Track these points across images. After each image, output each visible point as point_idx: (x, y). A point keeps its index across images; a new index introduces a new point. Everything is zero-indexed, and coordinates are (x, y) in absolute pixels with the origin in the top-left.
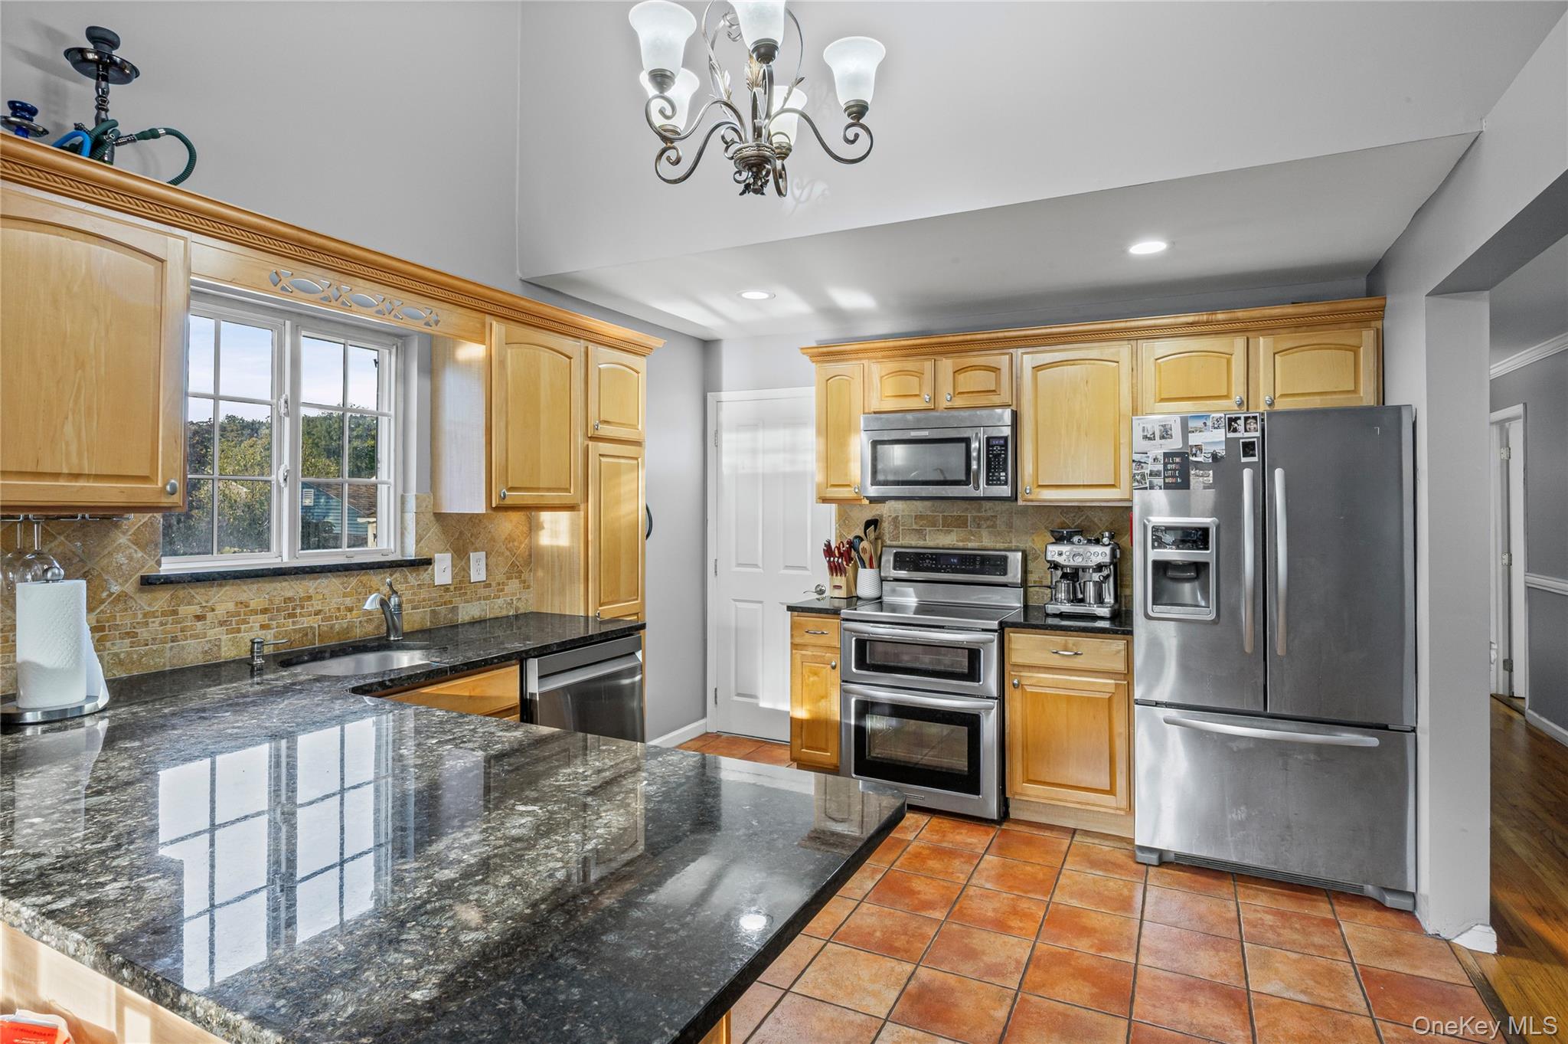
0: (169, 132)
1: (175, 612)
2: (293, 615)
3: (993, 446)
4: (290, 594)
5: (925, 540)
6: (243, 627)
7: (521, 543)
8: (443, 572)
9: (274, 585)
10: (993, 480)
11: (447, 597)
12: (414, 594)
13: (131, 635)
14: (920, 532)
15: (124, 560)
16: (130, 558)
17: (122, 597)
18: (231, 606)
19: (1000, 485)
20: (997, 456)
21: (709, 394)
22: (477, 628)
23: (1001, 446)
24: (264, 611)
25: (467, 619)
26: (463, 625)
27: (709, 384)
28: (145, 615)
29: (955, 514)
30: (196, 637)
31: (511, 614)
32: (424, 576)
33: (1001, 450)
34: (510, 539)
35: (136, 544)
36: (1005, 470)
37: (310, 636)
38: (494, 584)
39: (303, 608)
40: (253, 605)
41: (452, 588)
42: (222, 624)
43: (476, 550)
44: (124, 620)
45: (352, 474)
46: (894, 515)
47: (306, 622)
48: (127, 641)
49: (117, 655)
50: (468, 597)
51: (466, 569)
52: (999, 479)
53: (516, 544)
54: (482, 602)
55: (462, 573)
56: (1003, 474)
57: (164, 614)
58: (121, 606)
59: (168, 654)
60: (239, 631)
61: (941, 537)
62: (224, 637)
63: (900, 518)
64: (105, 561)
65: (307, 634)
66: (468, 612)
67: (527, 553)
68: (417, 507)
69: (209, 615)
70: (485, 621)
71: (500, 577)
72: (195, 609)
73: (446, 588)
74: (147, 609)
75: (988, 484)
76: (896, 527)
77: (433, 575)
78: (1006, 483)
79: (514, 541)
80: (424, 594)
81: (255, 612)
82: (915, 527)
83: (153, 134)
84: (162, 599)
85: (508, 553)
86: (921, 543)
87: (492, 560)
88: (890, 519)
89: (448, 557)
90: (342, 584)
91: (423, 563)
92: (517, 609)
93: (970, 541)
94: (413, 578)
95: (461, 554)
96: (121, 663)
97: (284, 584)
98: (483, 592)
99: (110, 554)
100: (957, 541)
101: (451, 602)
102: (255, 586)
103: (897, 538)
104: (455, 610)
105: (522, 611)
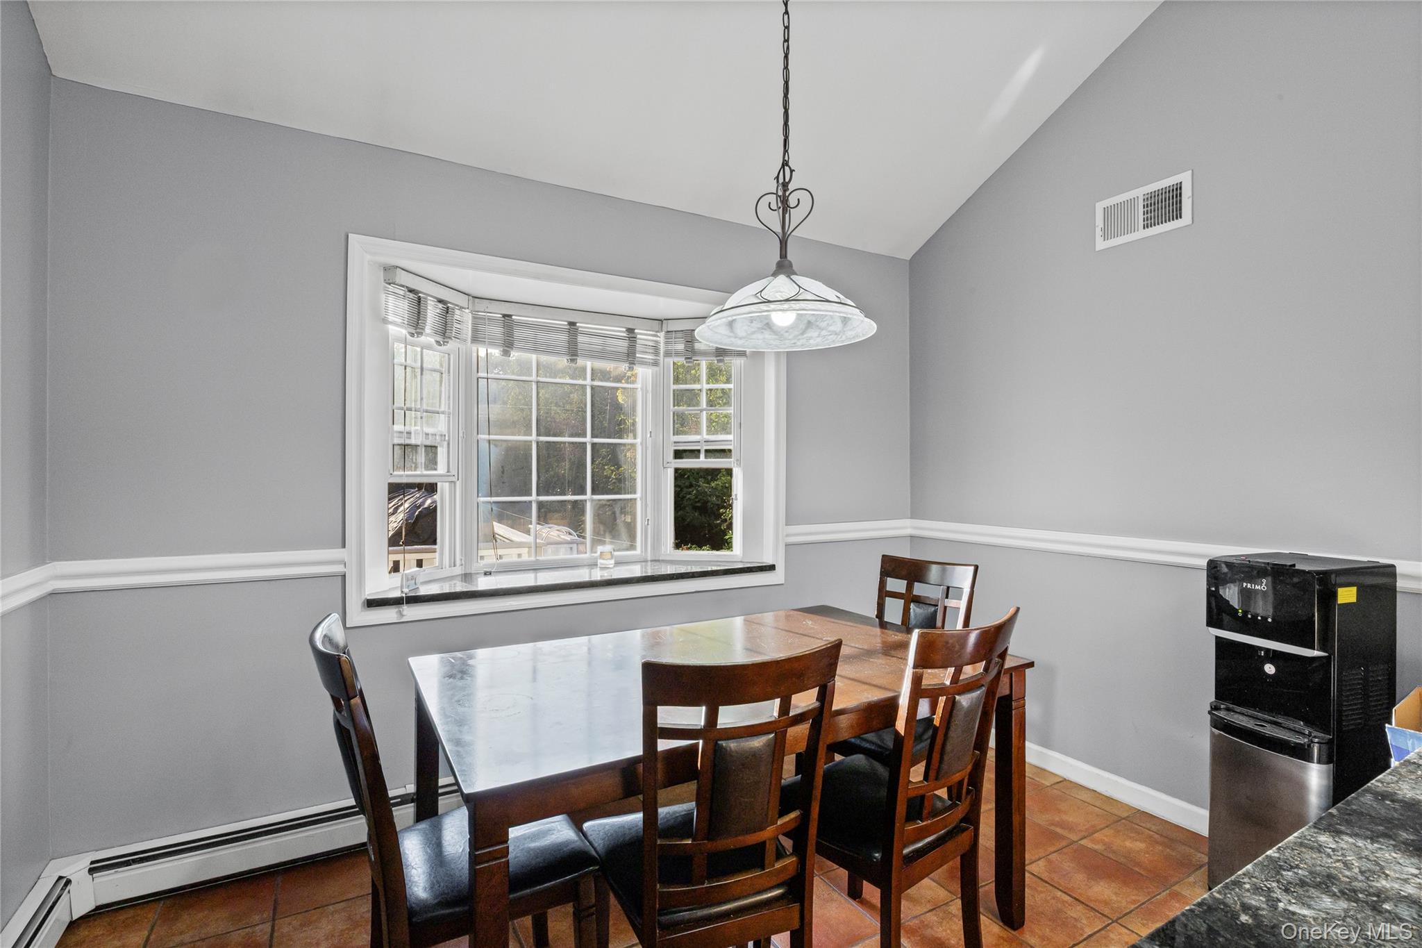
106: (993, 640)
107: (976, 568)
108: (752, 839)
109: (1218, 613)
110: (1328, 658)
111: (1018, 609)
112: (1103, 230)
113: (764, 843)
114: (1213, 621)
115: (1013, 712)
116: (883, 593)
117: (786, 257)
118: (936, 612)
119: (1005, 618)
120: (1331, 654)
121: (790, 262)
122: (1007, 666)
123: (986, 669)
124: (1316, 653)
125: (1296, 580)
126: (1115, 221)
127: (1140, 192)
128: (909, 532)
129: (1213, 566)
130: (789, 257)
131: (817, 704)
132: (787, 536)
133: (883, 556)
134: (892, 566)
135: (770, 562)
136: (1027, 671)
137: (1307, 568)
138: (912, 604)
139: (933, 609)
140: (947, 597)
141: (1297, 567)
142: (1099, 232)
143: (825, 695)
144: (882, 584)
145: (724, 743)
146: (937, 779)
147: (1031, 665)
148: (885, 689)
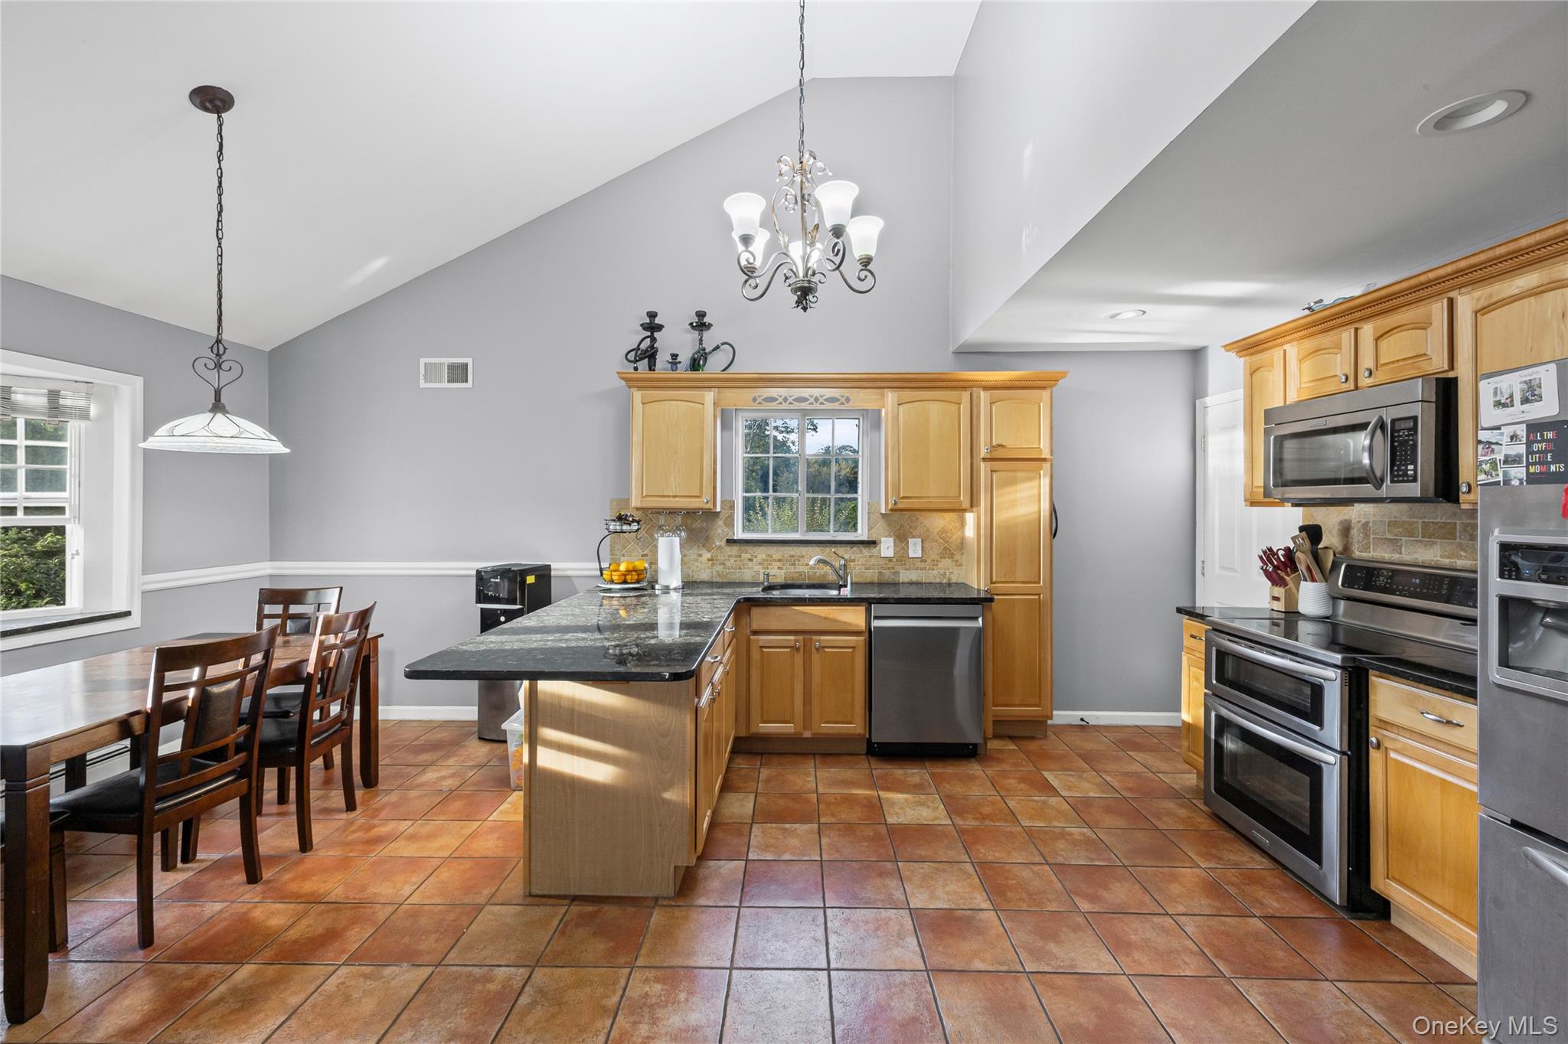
0: (723, 344)
1: (740, 556)
2: (795, 564)
3: (1399, 431)
4: (793, 553)
5: (1401, 553)
6: (770, 567)
7: (954, 534)
8: (887, 547)
9: (785, 548)
10: (1399, 476)
11: (891, 565)
12: (867, 561)
13: (723, 564)
14: (1394, 543)
15: (721, 532)
16: (723, 531)
17: (720, 547)
18: (764, 556)
19: (1408, 481)
20: (1404, 443)
21: (1197, 401)
22: (914, 587)
23: (1409, 430)
24: (780, 560)
25: (906, 580)
26: (903, 583)
27: (1196, 391)
28: (729, 556)
29: (1439, 520)
30: (748, 568)
31: (944, 582)
32: (874, 551)
33: (1408, 435)
34: (944, 531)
35: (725, 525)
36: (1414, 462)
37: (803, 576)
38: (929, 560)
39: (799, 561)
40: (774, 557)
41: (894, 560)
42: (760, 564)
43: (914, 537)
44: (721, 558)
45: (837, 491)
46: (1364, 521)
47: (801, 569)
48: (722, 566)
49: (718, 571)
50: (907, 567)
51: (906, 549)
52: (1405, 474)
53: (948, 535)
54: (919, 571)
55: (902, 551)
56: (1411, 467)
57: (736, 556)
58: (719, 551)
59: (737, 574)
60: (768, 568)
61: (1420, 550)
62: (761, 571)
63: (1371, 525)
64: (714, 531)
65: (801, 575)
66: (906, 576)
67: (959, 541)
68: (868, 510)
69: (755, 559)
70: (921, 584)
71: (934, 554)
72: (748, 556)
73: (890, 559)
74: (730, 553)
75: (1392, 481)
76: (1367, 536)
77: (880, 550)
78: (1415, 480)
79: (947, 532)
80: (873, 561)
81: (775, 560)
82: (1388, 536)
83: (718, 347)
84: (735, 549)
85: (942, 541)
86: (1396, 557)
87: (927, 545)
88: (1360, 525)
89: (891, 541)
90: (821, 550)
91: (872, 543)
92: (949, 579)
93: (1460, 557)
94: (866, 551)
95: (901, 538)
96: (719, 575)
97: (790, 548)
98: (919, 564)
99: (716, 529)
100: (1442, 557)
101: (893, 568)
102: (775, 548)
103: (1366, 549)
104: (897, 573)
105: (954, 581)
106: (363, 619)
107: (341, 589)
108: (220, 743)
109: (481, 597)
110: (523, 608)
111: (376, 602)
112: (424, 376)
113: (228, 745)
114: (478, 601)
115: (371, 664)
116: (261, 616)
117: (220, 401)
118: (309, 623)
119: (370, 606)
120: (524, 606)
121: (223, 404)
122: (369, 637)
123: (359, 635)
124: (519, 607)
125: (510, 575)
126: (431, 372)
127: (447, 361)
128: (269, 572)
129: (478, 572)
130: (222, 401)
131: (264, 661)
132: (144, 584)
133: (261, 589)
134: (269, 596)
135: (124, 609)
136: (379, 639)
137: (515, 569)
138: (288, 621)
139: (307, 621)
140: (318, 611)
141: (512, 569)
142: (422, 377)
143: (267, 657)
144: (260, 610)
145: (209, 688)
146: (330, 696)
147: (382, 635)
148: (292, 658)
